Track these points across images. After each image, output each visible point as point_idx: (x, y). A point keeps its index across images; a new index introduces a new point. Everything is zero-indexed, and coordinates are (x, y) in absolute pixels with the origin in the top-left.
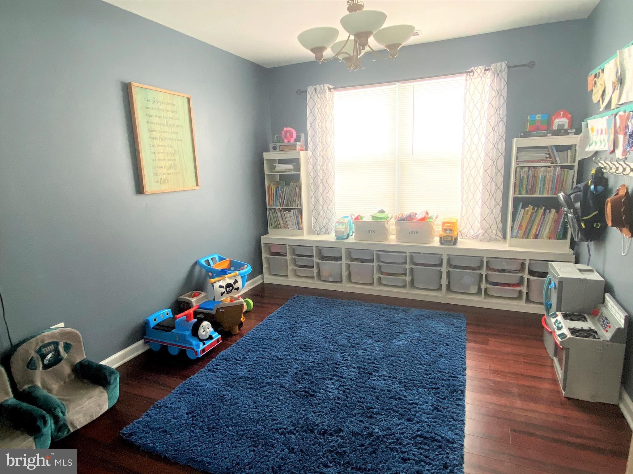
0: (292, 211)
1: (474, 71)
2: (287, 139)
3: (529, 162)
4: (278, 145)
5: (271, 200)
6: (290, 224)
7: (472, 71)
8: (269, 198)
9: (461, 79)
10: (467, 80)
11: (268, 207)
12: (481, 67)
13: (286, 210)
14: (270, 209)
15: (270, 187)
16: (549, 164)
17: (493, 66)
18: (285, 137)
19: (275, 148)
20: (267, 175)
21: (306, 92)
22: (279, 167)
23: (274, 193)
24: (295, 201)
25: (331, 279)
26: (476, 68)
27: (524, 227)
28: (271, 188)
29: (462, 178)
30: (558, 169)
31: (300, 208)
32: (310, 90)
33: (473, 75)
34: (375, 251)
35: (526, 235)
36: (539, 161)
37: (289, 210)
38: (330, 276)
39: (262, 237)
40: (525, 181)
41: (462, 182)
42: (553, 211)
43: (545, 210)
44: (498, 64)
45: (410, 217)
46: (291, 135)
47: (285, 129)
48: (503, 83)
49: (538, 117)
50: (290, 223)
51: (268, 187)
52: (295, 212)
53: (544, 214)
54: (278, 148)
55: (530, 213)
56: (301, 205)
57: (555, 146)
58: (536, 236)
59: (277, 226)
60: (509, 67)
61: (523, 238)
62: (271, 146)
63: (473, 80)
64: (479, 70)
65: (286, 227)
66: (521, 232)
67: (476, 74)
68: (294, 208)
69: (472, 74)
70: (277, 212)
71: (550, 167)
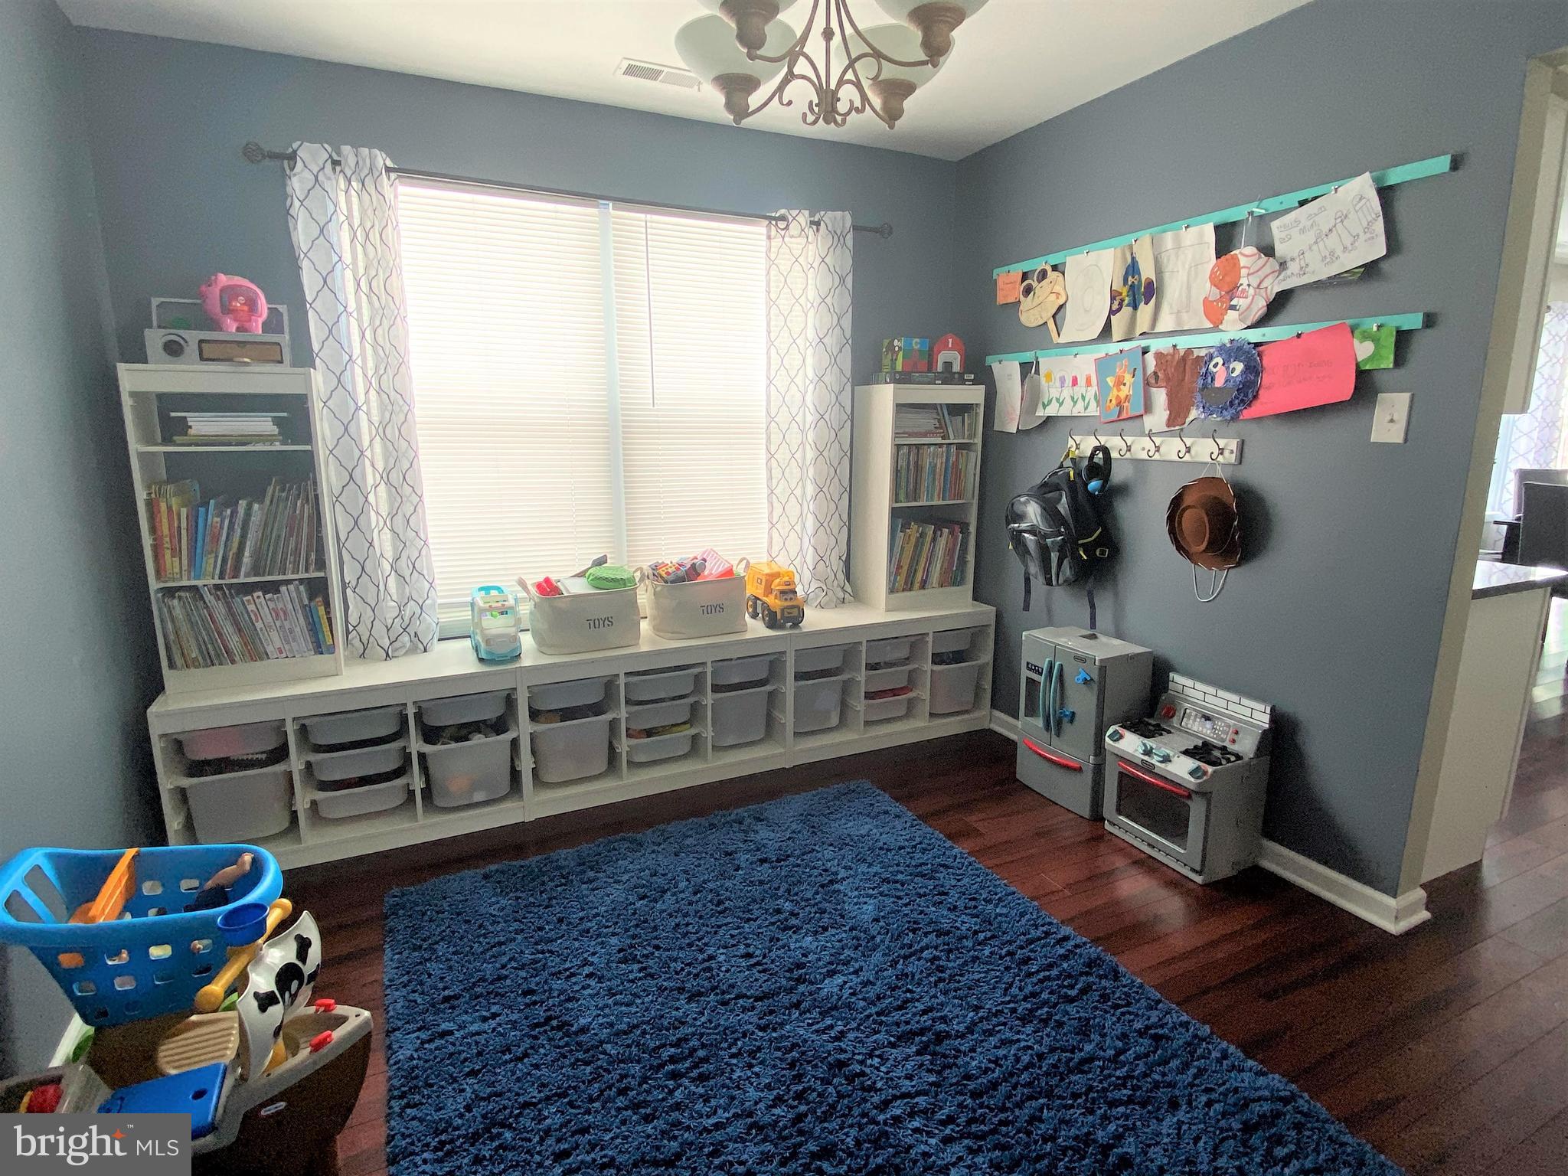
0: (283, 589)
1: (790, 219)
2: (235, 320)
3: (911, 435)
4: (193, 336)
5: (168, 554)
6: (273, 641)
7: (783, 218)
8: (157, 549)
9: (757, 231)
10: (769, 237)
11: (154, 584)
12: (806, 213)
13: (248, 589)
14: (170, 592)
15: (163, 506)
16: (939, 441)
17: (828, 217)
18: (228, 310)
19: (173, 349)
20: (142, 456)
21: (292, 157)
22: (202, 424)
23: (184, 525)
24: (297, 552)
25: (479, 797)
26: (794, 212)
27: (905, 568)
28: (170, 509)
29: (769, 470)
30: (953, 449)
31: (322, 574)
32: (311, 155)
33: (787, 228)
34: (622, 676)
35: (908, 586)
36: (925, 435)
37: (272, 588)
38: (474, 787)
39: (153, 710)
40: (904, 473)
41: (770, 478)
42: (946, 531)
43: (935, 532)
44: (839, 214)
45: (693, 572)
46: (252, 304)
47: (223, 279)
48: (849, 262)
49: (916, 343)
50: (274, 635)
51: (150, 504)
52: (294, 594)
53: (934, 540)
54: (192, 349)
55: (913, 540)
56: (321, 564)
57: (948, 405)
58: (923, 587)
59: (214, 655)
60: (856, 228)
61: (903, 590)
62: (155, 339)
63: (786, 239)
64: (801, 218)
65: (255, 652)
66: (901, 579)
67: (794, 225)
68: (290, 576)
69: (782, 224)
70: (209, 598)
71: (940, 445)
